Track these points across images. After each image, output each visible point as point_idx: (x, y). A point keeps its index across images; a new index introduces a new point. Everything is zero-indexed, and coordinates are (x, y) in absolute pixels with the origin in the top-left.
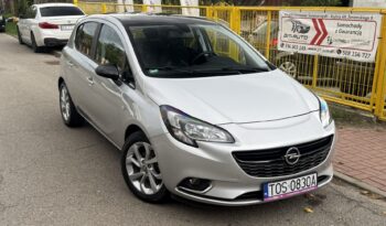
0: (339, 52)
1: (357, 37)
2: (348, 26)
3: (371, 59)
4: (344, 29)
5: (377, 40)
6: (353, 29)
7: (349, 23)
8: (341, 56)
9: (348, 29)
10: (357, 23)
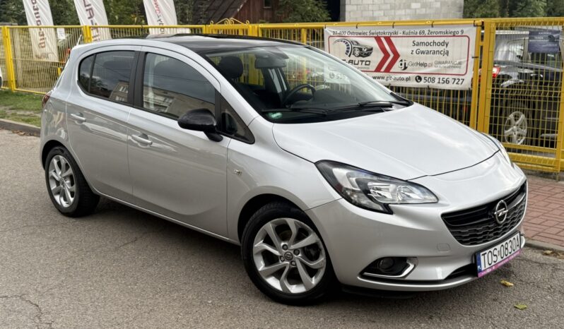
0: (419, 79)
1: (443, 58)
2: (428, 44)
3: (465, 85)
4: (423, 48)
5: (471, 60)
6: (436, 48)
7: (430, 40)
8: (422, 84)
9: (429, 48)
10: (441, 40)
